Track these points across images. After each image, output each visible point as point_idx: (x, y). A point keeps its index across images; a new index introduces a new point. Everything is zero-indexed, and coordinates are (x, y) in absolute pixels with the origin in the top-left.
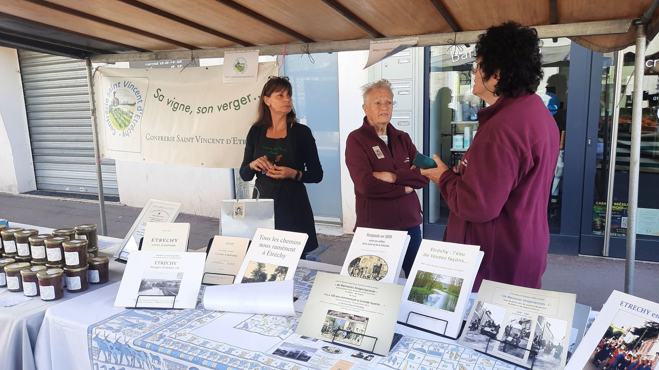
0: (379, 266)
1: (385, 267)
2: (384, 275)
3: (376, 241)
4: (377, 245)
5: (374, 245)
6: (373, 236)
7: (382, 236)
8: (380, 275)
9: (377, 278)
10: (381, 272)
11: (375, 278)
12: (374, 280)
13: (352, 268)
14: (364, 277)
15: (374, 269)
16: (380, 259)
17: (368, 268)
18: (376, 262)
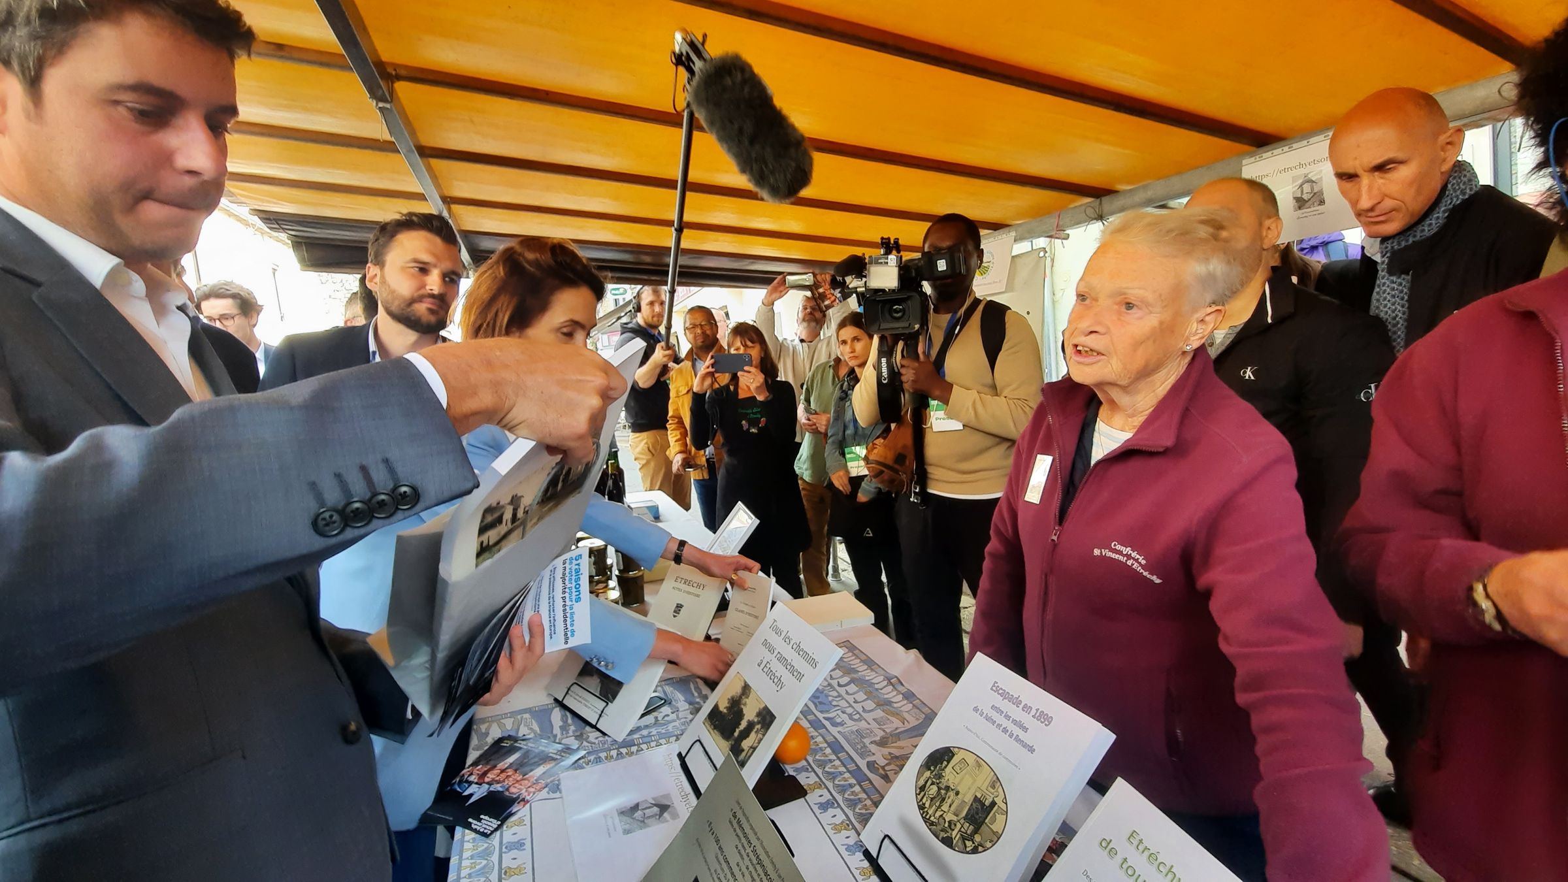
0: (987, 803)
1: (1000, 818)
2: (988, 844)
3: (1007, 717)
4: (1005, 730)
5: (999, 726)
6: (1005, 695)
7: (1027, 709)
8: (977, 838)
9: (969, 843)
10: (984, 827)
11: (964, 839)
12: (960, 844)
13: (928, 774)
14: (941, 820)
15: (969, 809)
16: (996, 782)
17: (959, 796)
18: (984, 788)
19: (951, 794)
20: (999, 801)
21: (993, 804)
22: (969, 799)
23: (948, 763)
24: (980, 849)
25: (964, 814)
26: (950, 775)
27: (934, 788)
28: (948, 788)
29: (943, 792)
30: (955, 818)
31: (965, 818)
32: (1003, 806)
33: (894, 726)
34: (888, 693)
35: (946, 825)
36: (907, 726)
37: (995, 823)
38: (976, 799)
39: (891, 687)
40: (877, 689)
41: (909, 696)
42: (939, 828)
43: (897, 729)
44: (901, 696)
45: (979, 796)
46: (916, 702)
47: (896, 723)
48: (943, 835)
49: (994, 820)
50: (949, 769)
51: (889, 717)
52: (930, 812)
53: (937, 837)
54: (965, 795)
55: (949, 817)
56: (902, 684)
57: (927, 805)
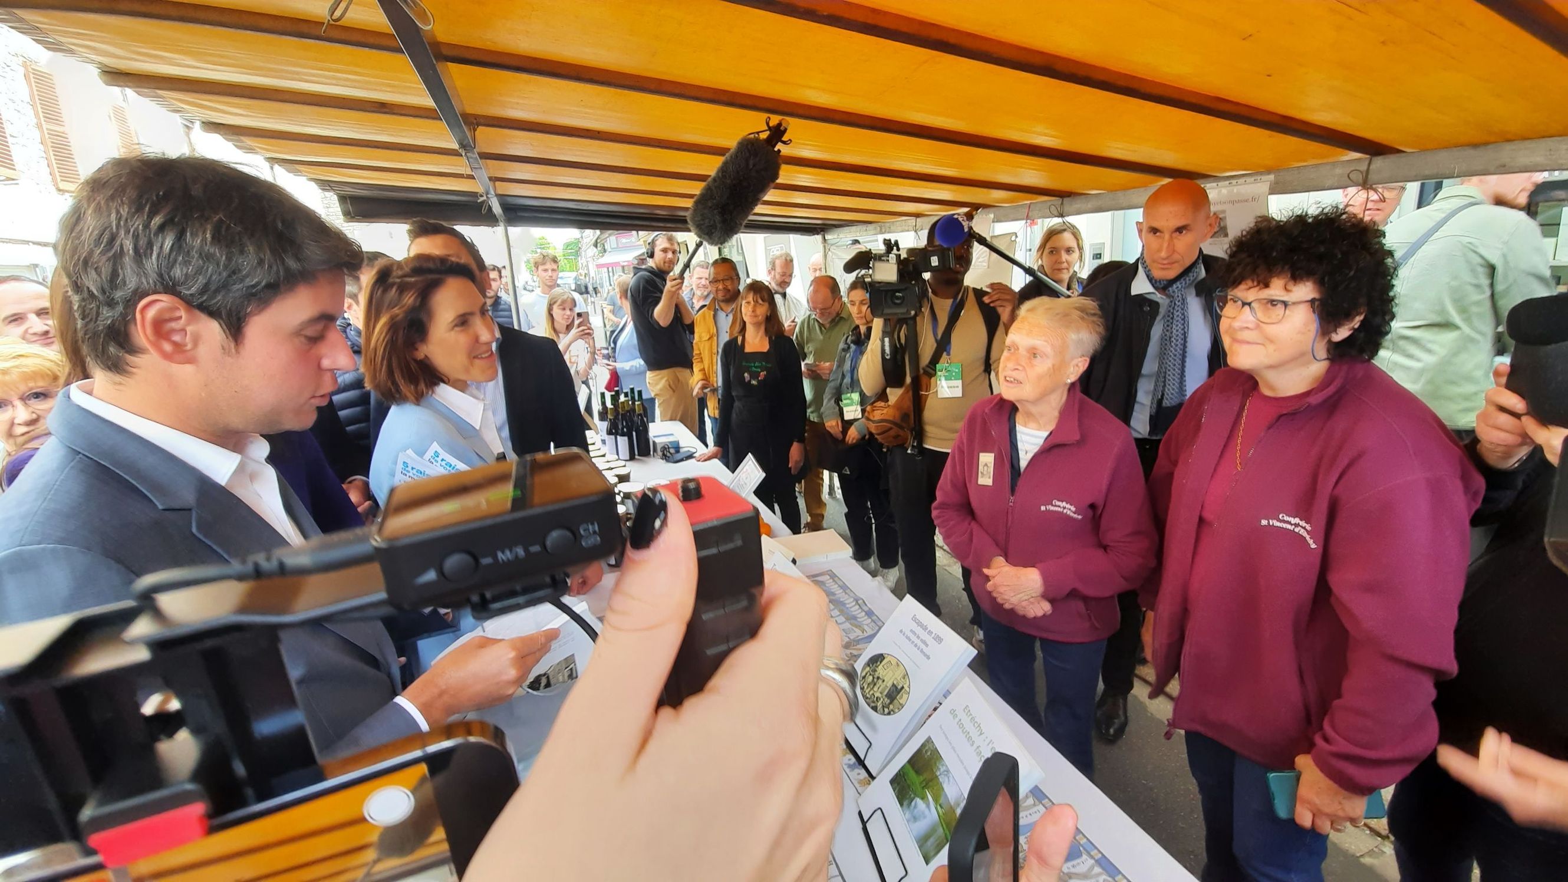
0: (899, 687)
1: (905, 696)
2: (897, 711)
8: (891, 707)
9: (886, 710)
10: (895, 701)
11: (883, 707)
12: (881, 710)
13: (868, 669)
14: (873, 697)
15: (890, 690)
16: (906, 675)
17: (885, 683)
18: (899, 679)
19: (880, 681)
20: (906, 687)
21: (903, 687)
22: (889, 684)
23: (881, 663)
24: (892, 713)
25: (885, 693)
26: (881, 670)
27: (871, 678)
28: (878, 678)
29: (875, 680)
30: (880, 695)
31: (886, 696)
32: (908, 689)
33: (856, 634)
34: (855, 610)
35: (875, 699)
36: (866, 635)
37: (902, 699)
38: (893, 685)
39: (857, 607)
40: (847, 608)
41: (870, 613)
42: (871, 700)
43: (858, 636)
44: (864, 614)
45: (895, 683)
46: (874, 618)
47: (857, 633)
48: (873, 705)
49: (901, 698)
50: (880, 667)
51: (854, 629)
52: (867, 691)
53: (869, 705)
54: (888, 682)
55: (877, 694)
56: (866, 605)
57: (866, 687)
